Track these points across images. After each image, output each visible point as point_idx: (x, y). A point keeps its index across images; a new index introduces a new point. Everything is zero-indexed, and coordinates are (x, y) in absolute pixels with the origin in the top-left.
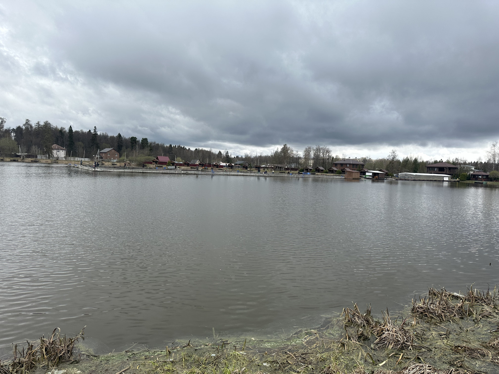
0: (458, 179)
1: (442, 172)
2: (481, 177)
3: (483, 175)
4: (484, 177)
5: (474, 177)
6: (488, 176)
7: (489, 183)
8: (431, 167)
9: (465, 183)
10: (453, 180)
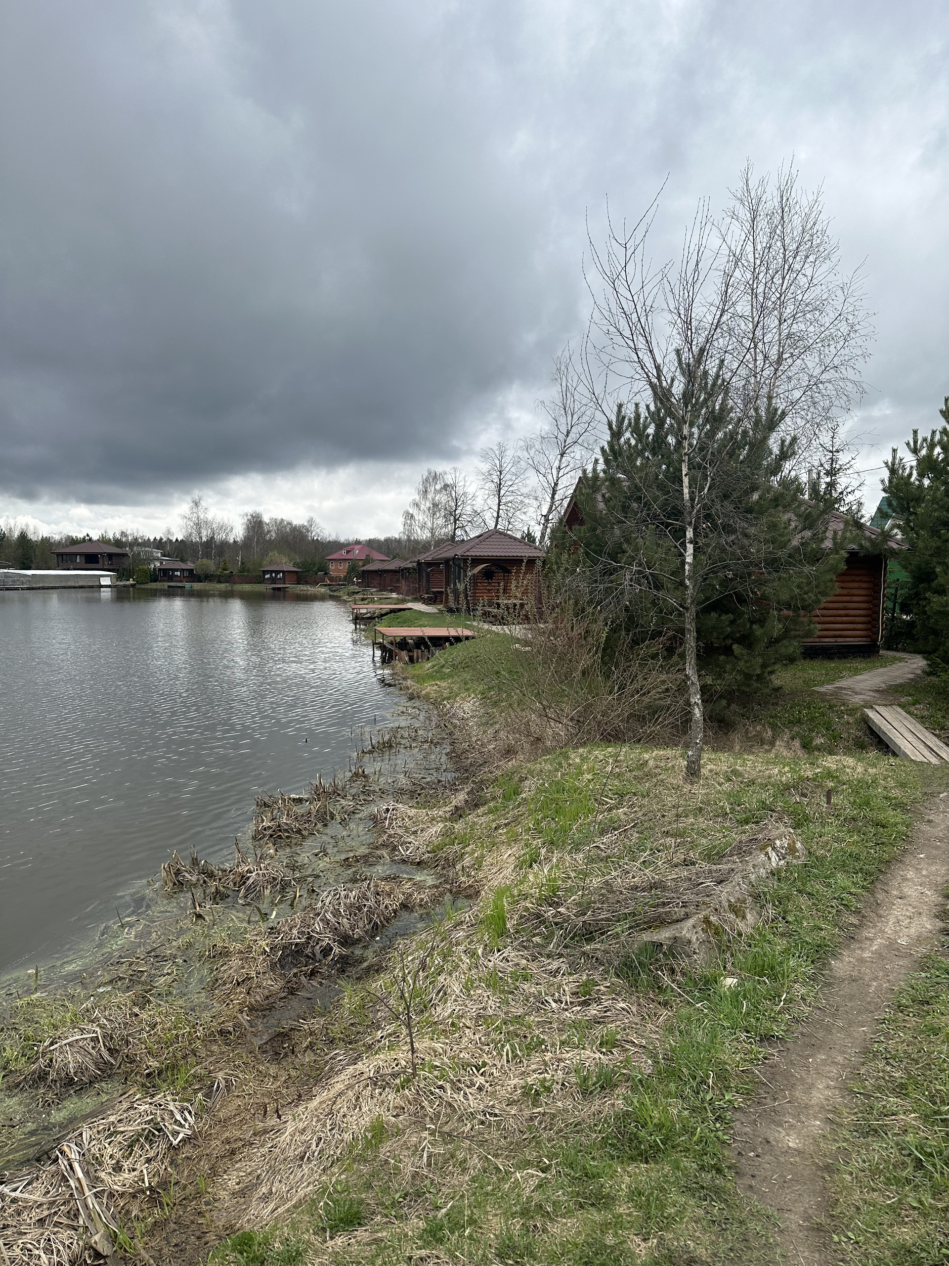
0: (131, 582)
1: (94, 566)
2: (179, 573)
3: (182, 570)
4: (186, 574)
5: (165, 574)
6: (192, 570)
7: (197, 586)
8: (67, 554)
9: (147, 589)
10: (121, 583)
